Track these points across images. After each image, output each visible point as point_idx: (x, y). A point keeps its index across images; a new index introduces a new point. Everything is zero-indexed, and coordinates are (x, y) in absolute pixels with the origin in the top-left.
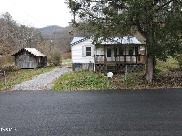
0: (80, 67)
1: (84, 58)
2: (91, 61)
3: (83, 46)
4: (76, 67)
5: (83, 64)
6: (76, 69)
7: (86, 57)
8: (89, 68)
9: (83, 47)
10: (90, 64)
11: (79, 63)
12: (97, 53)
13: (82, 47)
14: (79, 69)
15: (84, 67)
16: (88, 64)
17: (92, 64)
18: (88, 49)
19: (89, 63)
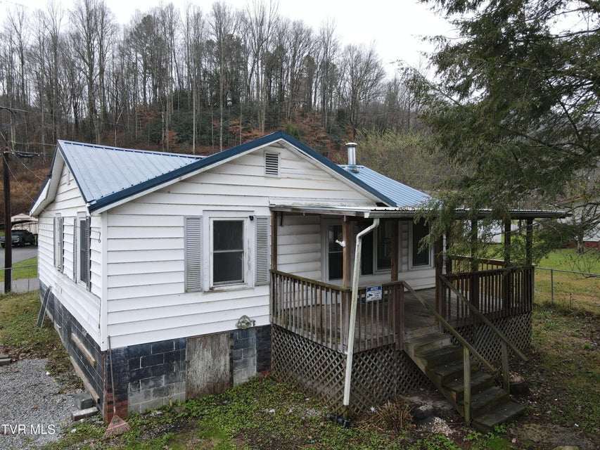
0: (168, 370)
1: (199, 298)
2: (250, 314)
3: (196, 212)
4: (139, 378)
5: (190, 344)
6: (139, 400)
7: (212, 290)
8: (231, 370)
9: (198, 218)
10: (240, 337)
11: (159, 346)
12: (280, 259)
13: (188, 219)
14: (160, 392)
15: (201, 369)
16: (224, 339)
17: (253, 339)
18: (227, 233)
19: (231, 334)
